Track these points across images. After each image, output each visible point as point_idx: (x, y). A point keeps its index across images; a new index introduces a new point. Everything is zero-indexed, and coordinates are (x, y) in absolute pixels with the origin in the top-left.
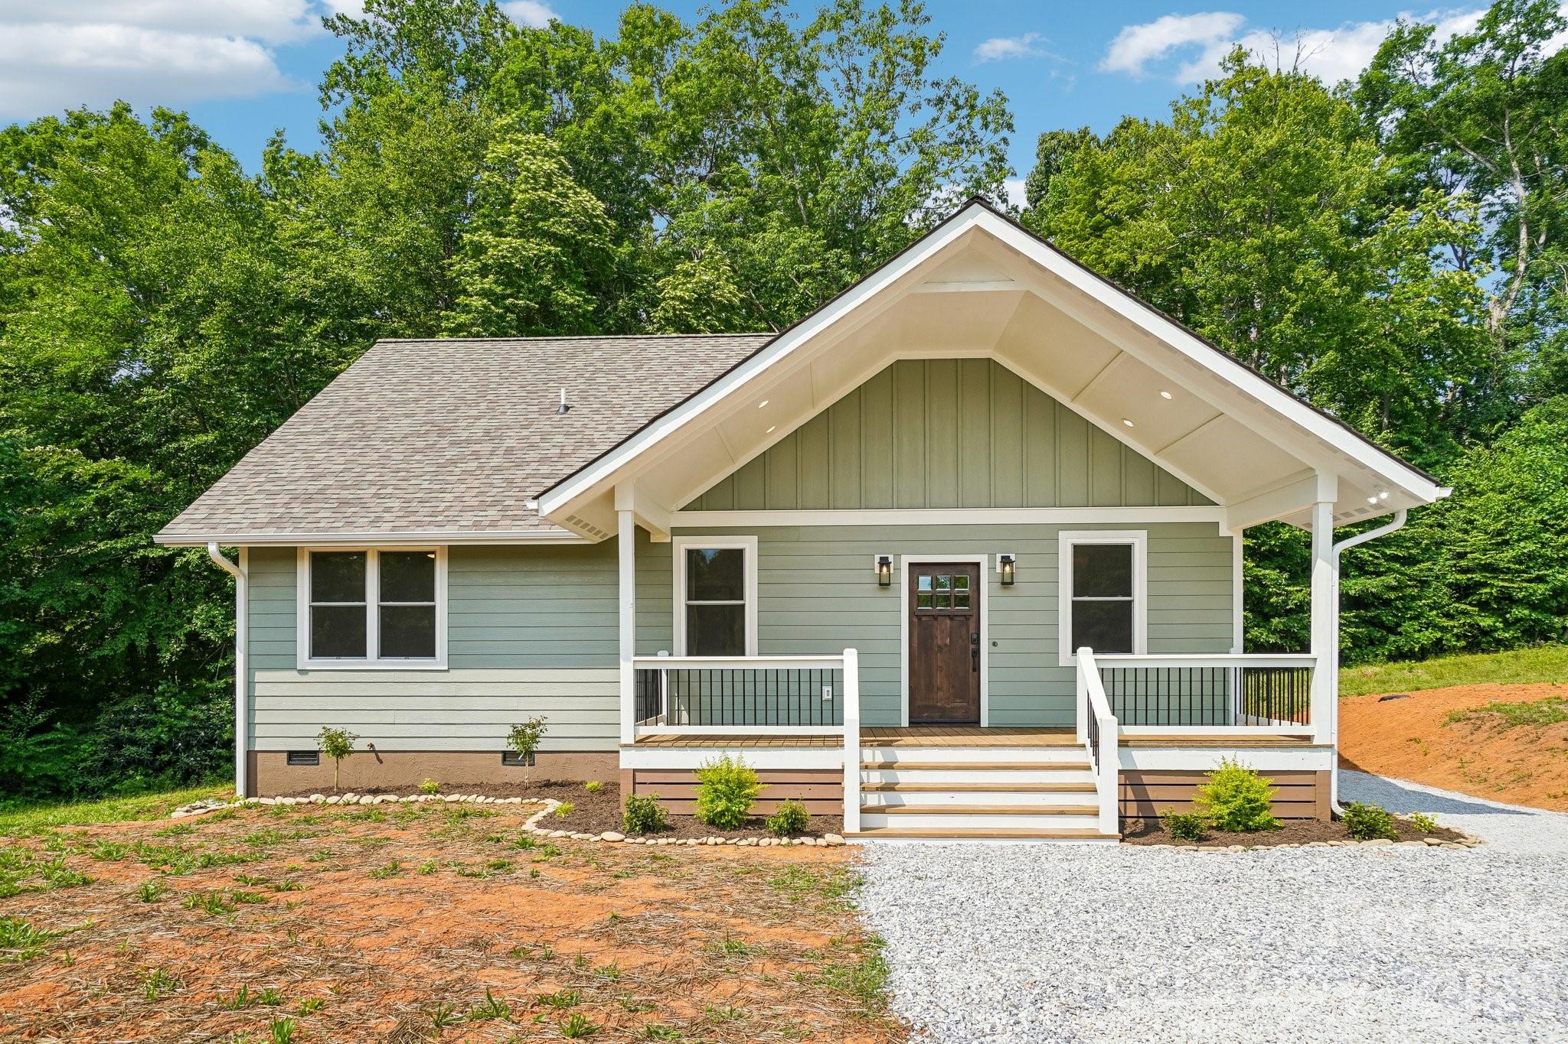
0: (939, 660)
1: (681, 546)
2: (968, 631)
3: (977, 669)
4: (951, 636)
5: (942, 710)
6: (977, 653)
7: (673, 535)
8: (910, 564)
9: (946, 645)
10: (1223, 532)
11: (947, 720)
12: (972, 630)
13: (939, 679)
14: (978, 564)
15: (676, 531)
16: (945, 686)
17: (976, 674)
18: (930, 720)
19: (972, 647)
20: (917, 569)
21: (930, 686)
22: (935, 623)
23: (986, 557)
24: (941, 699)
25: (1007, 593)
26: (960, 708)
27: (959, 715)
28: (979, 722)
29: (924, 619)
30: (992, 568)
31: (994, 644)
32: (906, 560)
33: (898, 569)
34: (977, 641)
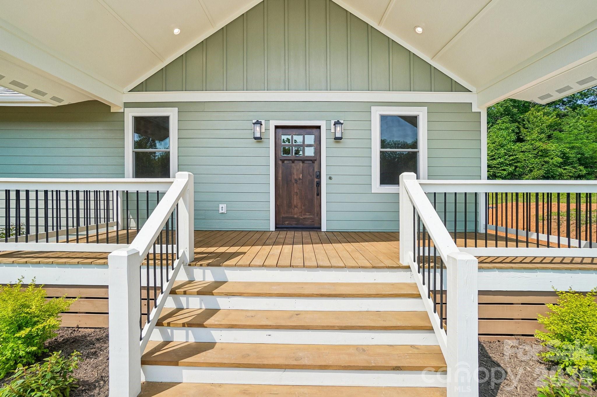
0: (295, 189)
1: (130, 115)
2: (314, 170)
3: (319, 194)
4: (302, 173)
5: (297, 220)
6: (319, 184)
7: (125, 107)
8: (277, 127)
9: (300, 179)
10: (475, 109)
11: (300, 226)
12: (316, 170)
13: (296, 200)
14: (319, 127)
15: (127, 105)
16: (299, 205)
17: (318, 197)
18: (289, 226)
19: (316, 180)
20: (280, 131)
21: (290, 205)
22: (293, 164)
23: (325, 122)
24: (296, 213)
25: (338, 145)
26: (308, 219)
27: (308, 223)
28: (320, 228)
29: (286, 162)
30: (328, 129)
31: (330, 178)
32: (273, 124)
33: (267, 129)
34: (319, 176)
